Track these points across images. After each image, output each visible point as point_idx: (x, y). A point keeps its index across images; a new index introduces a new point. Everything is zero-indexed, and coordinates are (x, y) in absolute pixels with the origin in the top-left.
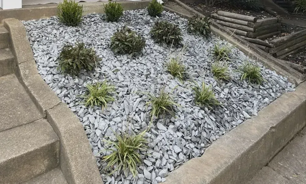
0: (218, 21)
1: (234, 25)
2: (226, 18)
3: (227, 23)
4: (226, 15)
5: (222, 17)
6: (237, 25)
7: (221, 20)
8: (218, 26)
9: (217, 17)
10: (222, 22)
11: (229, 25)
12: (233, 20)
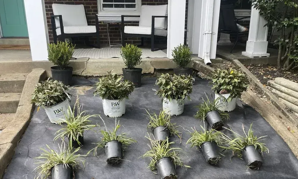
0: (274, 90)
1: (290, 98)
2: (283, 89)
3: (283, 95)
4: (283, 84)
5: (278, 85)
6: (294, 98)
7: (277, 89)
8: (269, 97)
9: (273, 85)
10: (278, 92)
11: (284, 97)
12: (290, 91)
